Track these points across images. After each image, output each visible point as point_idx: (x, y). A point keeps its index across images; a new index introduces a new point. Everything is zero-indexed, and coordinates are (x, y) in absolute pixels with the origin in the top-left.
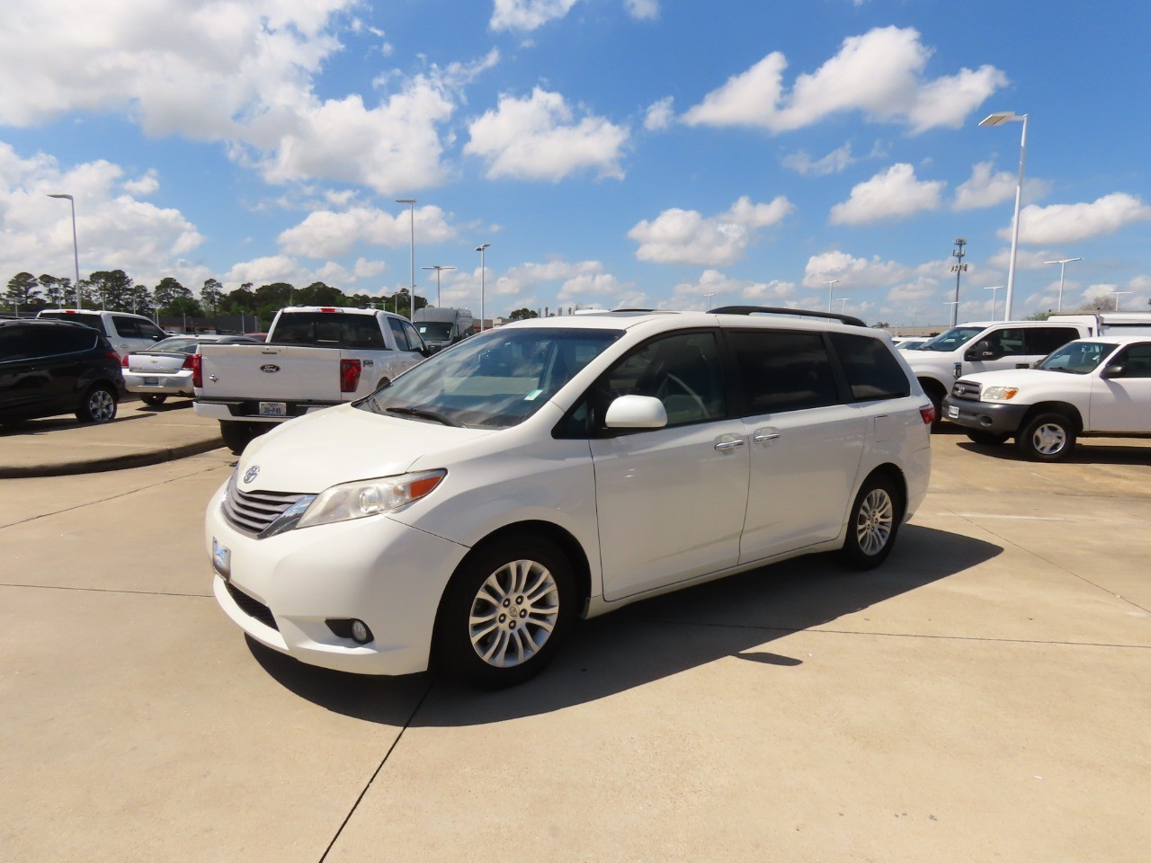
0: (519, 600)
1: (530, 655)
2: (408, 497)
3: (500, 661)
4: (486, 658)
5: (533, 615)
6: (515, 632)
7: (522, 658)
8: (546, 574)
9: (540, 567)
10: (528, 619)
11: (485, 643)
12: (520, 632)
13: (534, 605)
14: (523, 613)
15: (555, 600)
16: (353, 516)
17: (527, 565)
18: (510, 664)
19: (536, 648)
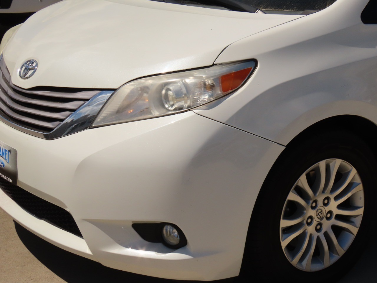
0: (326, 202)
1: (336, 258)
2: (219, 92)
3: (307, 265)
4: (295, 262)
5: (339, 217)
6: (321, 235)
7: (328, 261)
8: (353, 174)
9: (348, 166)
10: (334, 221)
11: (293, 247)
12: (326, 234)
13: (340, 207)
14: (329, 215)
15: (360, 201)
16: (157, 113)
17: (336, 163)
18: (317, 267)
19: (341, 251)
